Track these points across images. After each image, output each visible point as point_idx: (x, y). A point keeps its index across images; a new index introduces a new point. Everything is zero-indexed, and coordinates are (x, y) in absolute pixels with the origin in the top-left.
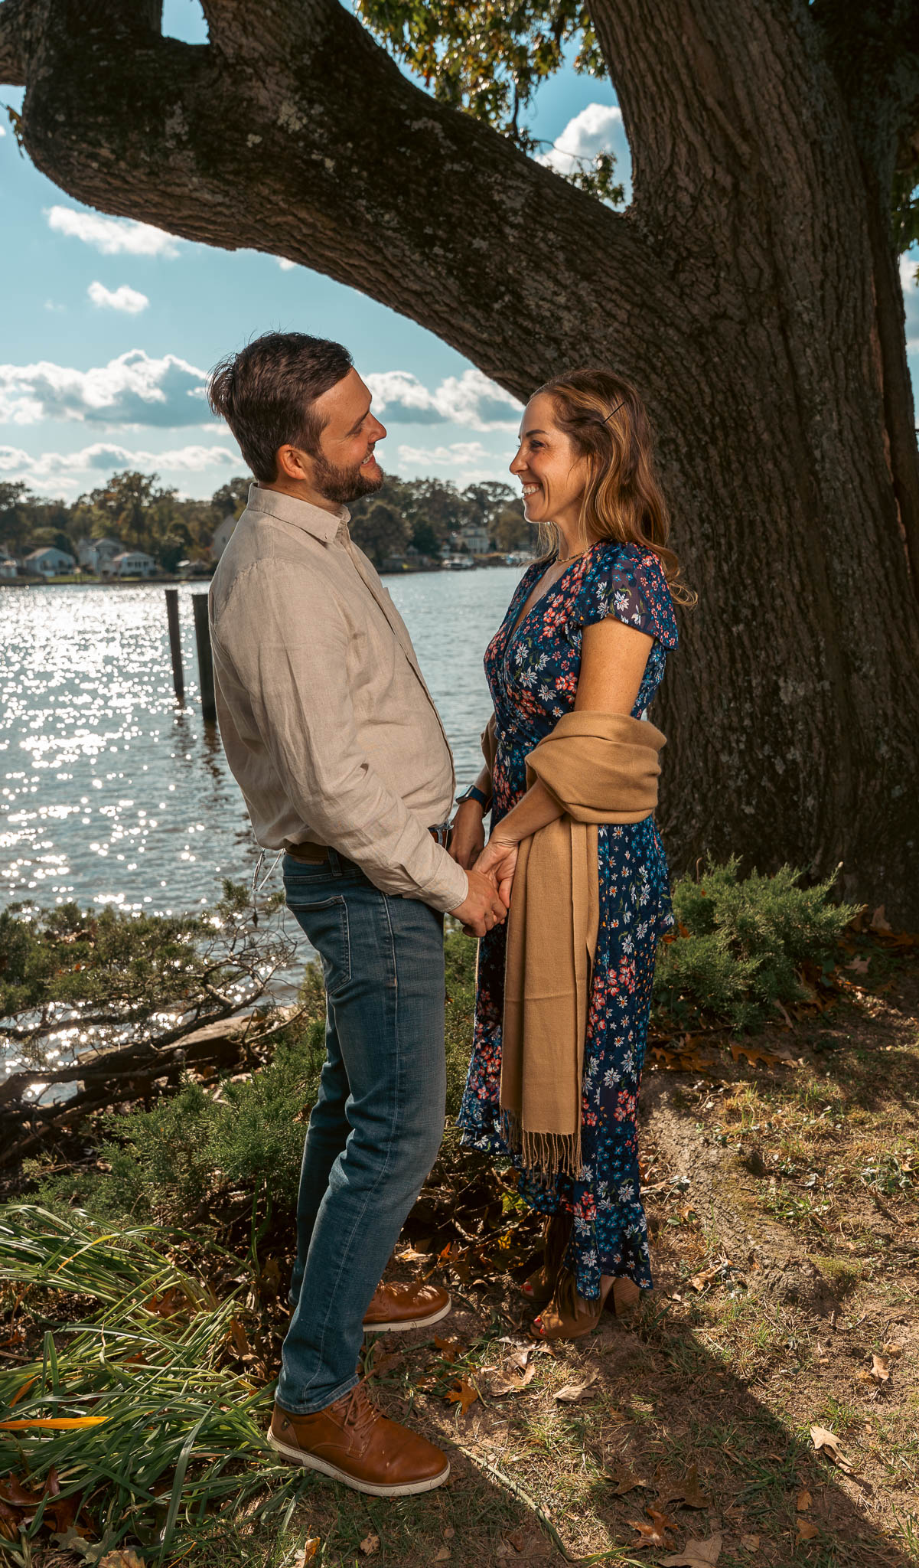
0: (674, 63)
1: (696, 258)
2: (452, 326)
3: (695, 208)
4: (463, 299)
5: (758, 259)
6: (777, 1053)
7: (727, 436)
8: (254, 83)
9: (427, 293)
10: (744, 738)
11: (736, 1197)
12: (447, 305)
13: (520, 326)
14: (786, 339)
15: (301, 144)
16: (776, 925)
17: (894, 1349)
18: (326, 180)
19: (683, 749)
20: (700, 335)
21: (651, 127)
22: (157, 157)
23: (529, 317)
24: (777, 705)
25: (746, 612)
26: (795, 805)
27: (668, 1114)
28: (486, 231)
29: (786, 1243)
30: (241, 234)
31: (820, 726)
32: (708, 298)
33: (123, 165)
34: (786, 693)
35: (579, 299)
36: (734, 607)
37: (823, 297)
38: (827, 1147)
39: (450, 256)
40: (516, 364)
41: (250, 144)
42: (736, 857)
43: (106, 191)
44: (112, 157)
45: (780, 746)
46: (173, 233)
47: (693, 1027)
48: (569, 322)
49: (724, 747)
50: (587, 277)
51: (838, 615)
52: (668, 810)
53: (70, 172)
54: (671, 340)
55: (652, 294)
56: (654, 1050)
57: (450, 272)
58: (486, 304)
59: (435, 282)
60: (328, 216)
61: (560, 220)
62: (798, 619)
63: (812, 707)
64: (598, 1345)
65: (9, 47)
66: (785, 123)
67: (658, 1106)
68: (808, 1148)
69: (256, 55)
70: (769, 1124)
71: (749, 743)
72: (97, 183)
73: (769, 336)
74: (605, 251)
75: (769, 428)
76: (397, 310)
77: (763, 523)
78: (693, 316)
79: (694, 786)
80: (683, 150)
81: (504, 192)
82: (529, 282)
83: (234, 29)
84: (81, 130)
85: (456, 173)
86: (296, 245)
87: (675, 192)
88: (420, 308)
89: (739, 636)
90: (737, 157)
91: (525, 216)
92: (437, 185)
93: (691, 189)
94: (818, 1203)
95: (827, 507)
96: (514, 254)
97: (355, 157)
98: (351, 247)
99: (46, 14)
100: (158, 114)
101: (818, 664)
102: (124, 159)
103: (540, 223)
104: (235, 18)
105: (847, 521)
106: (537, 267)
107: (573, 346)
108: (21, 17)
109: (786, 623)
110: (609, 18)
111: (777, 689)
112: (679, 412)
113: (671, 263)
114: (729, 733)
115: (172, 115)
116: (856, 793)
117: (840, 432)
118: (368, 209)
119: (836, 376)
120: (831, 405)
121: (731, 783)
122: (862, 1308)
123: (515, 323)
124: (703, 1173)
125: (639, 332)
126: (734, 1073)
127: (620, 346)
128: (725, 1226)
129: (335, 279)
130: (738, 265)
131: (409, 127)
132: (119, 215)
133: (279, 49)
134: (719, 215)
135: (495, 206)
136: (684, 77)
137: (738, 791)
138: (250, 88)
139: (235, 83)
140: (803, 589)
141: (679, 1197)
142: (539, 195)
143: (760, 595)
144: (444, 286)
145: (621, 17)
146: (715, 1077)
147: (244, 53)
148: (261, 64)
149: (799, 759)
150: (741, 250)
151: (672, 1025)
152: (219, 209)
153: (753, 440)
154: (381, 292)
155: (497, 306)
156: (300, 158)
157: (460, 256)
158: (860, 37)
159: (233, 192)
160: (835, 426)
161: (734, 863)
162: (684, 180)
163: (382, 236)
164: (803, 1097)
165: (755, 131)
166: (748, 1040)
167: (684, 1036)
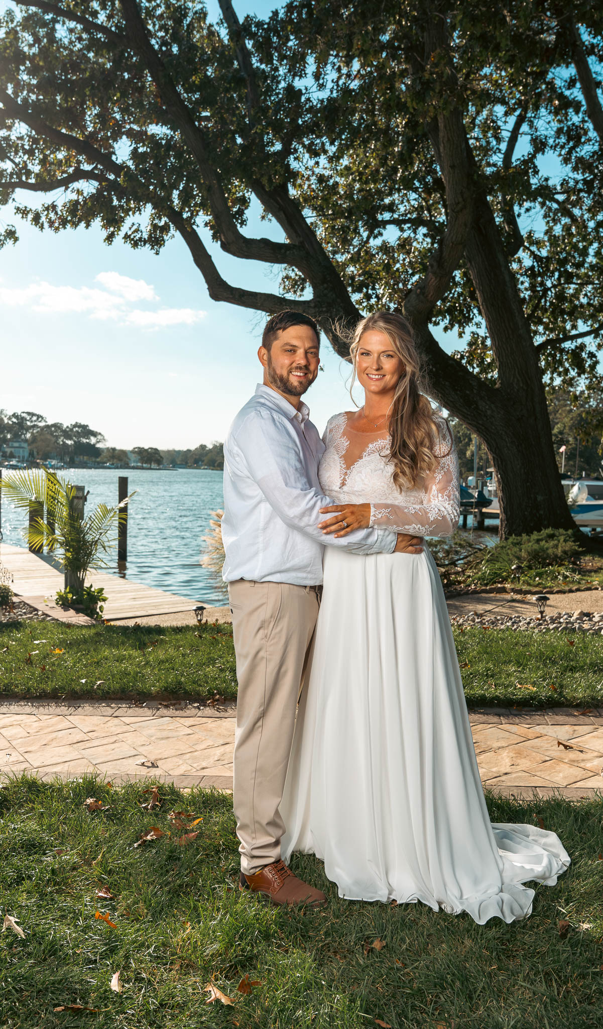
7: (525, 442)
20: (519, 419)
24: (537, 501)
32: (520, 411)
34: (538, 498)
55: (508, 409)
113: (512, 403)
143: (533, 477)
153: (530, 443)
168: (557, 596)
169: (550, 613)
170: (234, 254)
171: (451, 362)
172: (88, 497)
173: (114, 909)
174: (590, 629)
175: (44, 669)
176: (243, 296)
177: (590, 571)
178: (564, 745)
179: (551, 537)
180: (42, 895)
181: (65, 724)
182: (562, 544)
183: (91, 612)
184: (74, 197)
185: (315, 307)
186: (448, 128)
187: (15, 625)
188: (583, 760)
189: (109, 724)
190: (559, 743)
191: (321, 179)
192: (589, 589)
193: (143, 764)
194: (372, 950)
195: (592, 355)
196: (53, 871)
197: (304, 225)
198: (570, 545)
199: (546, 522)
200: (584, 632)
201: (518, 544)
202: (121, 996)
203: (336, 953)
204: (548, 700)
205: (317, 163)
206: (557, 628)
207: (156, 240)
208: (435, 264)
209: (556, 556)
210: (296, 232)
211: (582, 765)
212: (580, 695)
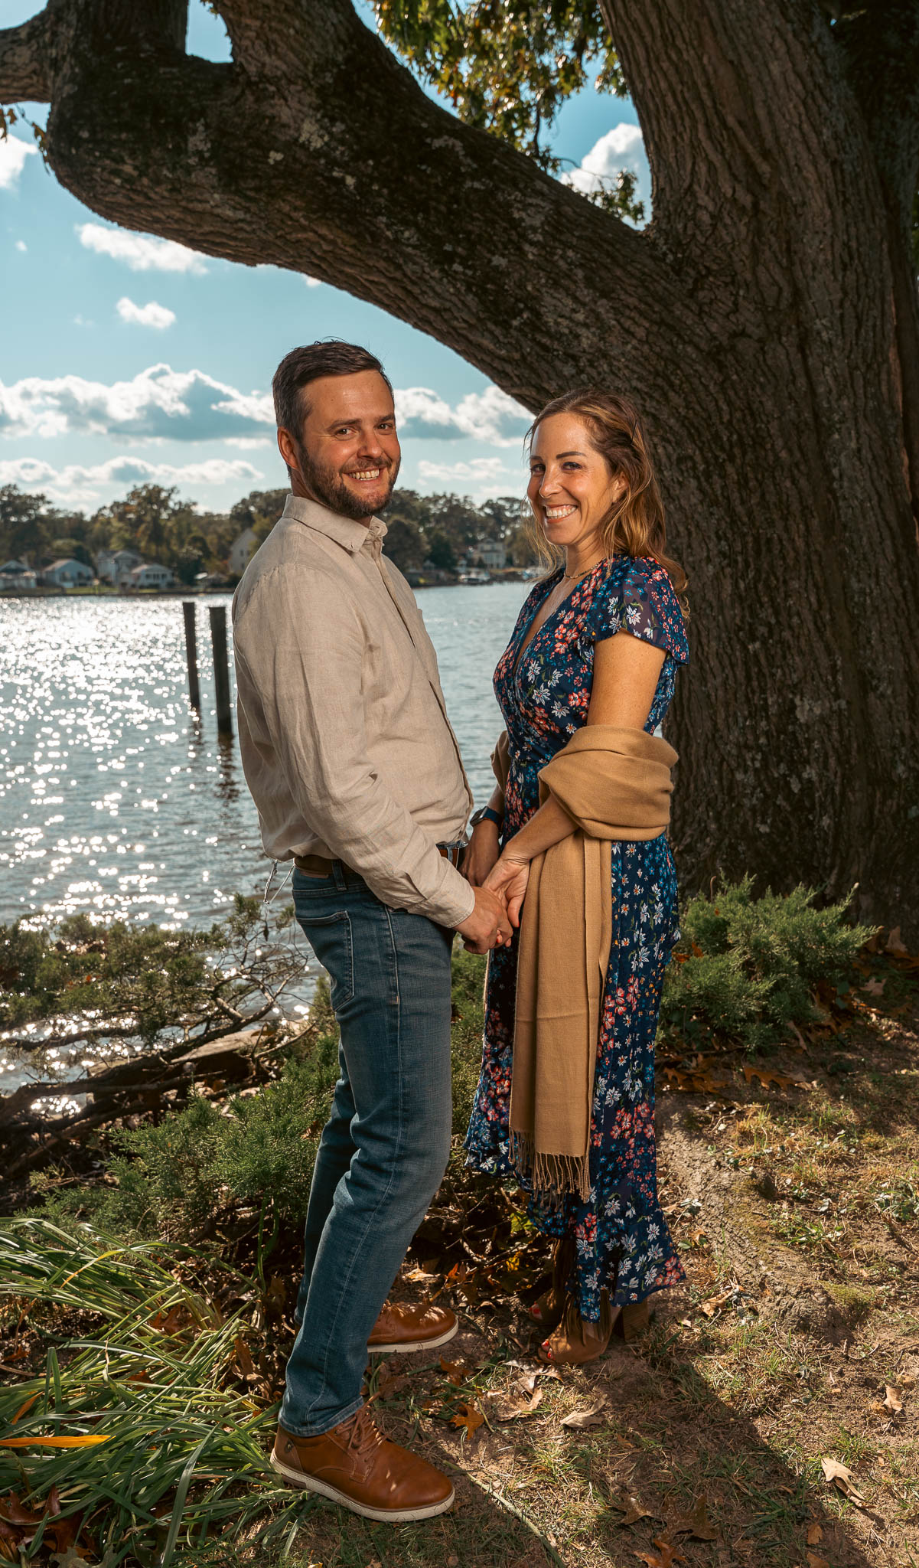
0: (694, 83)
1: (715, 277)
2: (470, 342)
3: (714, 227)
4: (482, 315)
5: (777, 277)
6: (791, 1075)
7: (744, 454)
8: (277, 101)
9: (445, 310)
10: (759, 757)
11: (748, 1222)
12: (465, 321)
13: (539, 343)
14: (805, 358)
15: (322, 161)
16: (790, 945)
17: (908, 1380)
18: (346, 197)
19: (698, 766)
20: (718, 353)
21: (671, 146)
22: (179, 173)
23: (548, 334)
24: (793, 723)
25: (762, 630)
26: (810, 824)
27: (680, 1136)
28: (506, 248)
29: (798, 1269)
30: (262, 249)
31: (837, 745)
32: (727, 316)
33: (145, 181)
34: (802, 711)
35: (598, 316)
36: (750, 625)
37: (842, 316)
38: (840, 1171)
39: (470, 273)
40: (534, 380)
41: (271, 162)
42: (750, 876)
43: (128, 207)
44: (135, 173)
45: (796, 765)
46: (195, 249)
47: (705, 1048)
48: (587, 339)
49: (739, 765)
50: (604, 294)
51: (855, 634)
52: (682, 827)
53: (94, 187)
54: (690, 357)
55: (672, 312)
56: (666, 1070)
57: (469, 289)
58: (505, 321)
59: (454, 299)
60: (348, 232)
61: (579, 238)
62: (815, 638)
63: (828, 726)
64: (606, 1371)
65: (35, 65)
66: (805, 142)
67: (669, 1128)
68: (821, 1172)
69: (279, 73)
70: (782, 1147)
71: (764, 760)
72: (120, 198)
73: (788, 354)
74: (625, 270)
75: (786, 446)
76: (416, 326)
77: (780, 541)
78: (712, 334)
79: (709, 804)
80: (703, 168)
81: (524, 210)
82: (548, 299)
83: (257, 47)
84: (105, 146)
85: (476, 190)
86: (316, 261)
87: (695, 211)
88: (438, 324)
89: (756, 655)
90: (757, 176)
91: (545, 233)
92: (457, 202)
93: (711, 208)
94: (831, 1228)
95: (845, 526)
96: (533, 271)
97: (376, 174)
98: (371, 263)
99: (72, 33)
100: (182, 131)
101: (835, 683)
102: (147, 175)
103: (560, 241)
104: (258, 37)
105: (865, 539)
106: (556, 285)
107: (591, 363)
108: (47, 36)
109: (803, 641)
110: (630, 37)
111: (793, 708)
112: (697, 430)
113: (690, 281)
114: (744, 751)
115: (195, 132)
116: (872, 814)
117: (859, 450)
118: (388, 226)
119: (855, 394)
120: (850, 423)
121: (746, 801)
122: (875, 1337)
123: (534, 340)
124: (714, 1196)
125: (657, 350)
126: (747, 1096)
127: (639, 363)
128: (737, 1251)
129: (354, 295)
130: (757, 283)
131: (430, 145)
132: (141, 230)
133: (302, 67)
134: (739, 232)
135: (515, 224)
136: (705, 97)
137: (753, 809)
138: (273, 106)
139: (257, 100)
140: (820, 608)
141: (689, 1220)
142: (559, 213)
143: (777, 613)
144: (463, 302)
145: (642, 38)
146: (727, 1097)
147: (267, 71)
148: (283, 82)
149: (815, 778)
150: (761, 269)
151: (685, 1045)
152: (240, 225)
153: (771, 458)
154: (400, 308)
155: (515, 323)
156: (322, 175)
157: (478, 273)
158: (882, 57)
159: (254, 208)
160: (853, 445)
161: (748, 882)
162: (704, 199)
163: (403, 254)
164: (816, 1120)
165: (775, 151)
166: (761, 1061)
167: (696, 1056)
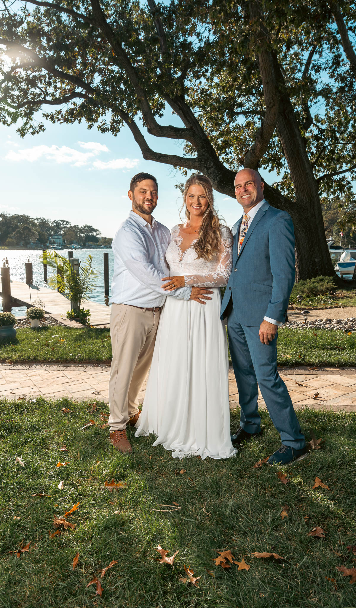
7: (309, 230)
25: (312, 251)
45: (316, 267)
54: (303, 219)
78: (305, 216)
89: (311, 254)
101: (320, 257)
113: (303, 210)
168: (319, 311)
169: (310, 319)
170: (155, 135)
171: (270, 189)
172: (81, 264)
173: (67, 456)
174: (329, 327)
175: (53, 349)
176: (161, 157)
177: (339, 298)
178: (298, 384)
179: (322, 280)
180: (36, 449)
181: (61, 374)
182: (327, 283)
183: (84, 321)
184: (72, 106)
185: (198, 161)
186: (264, 62)
187: (46, 328)
188: (306, 391)
189: (81, 374)
190: (296, 383)
191: (203, 91)
192: (336, 307)
193: (93, 393)
194: (179, 473)
195: (349, 183)
196: (43, 439)
197: (193, 117)
198: (331, 285)
199: (320, 273)
200: (324, 328)
201: (303, 284)
202: (62, 491)
203: (163, 475)
204: (296, 363)
205: (200, 83)
206: (311, 327)
207: (115, 129)
208: (259, 136)
209: (322, 290)
210: (188, 121)
211: (305, 393)
212: (312, 360)
